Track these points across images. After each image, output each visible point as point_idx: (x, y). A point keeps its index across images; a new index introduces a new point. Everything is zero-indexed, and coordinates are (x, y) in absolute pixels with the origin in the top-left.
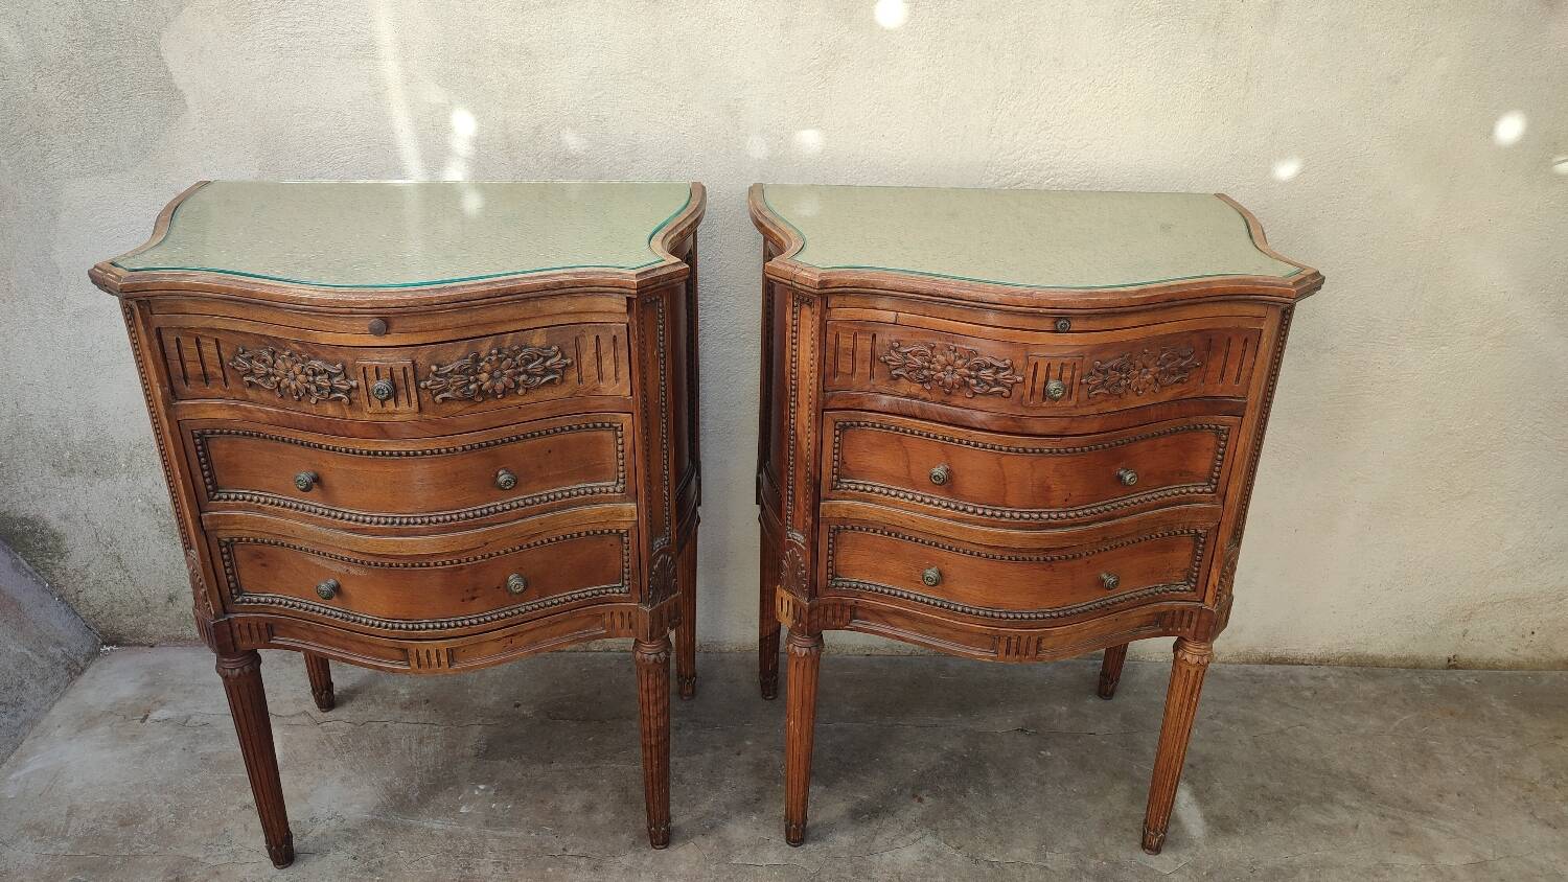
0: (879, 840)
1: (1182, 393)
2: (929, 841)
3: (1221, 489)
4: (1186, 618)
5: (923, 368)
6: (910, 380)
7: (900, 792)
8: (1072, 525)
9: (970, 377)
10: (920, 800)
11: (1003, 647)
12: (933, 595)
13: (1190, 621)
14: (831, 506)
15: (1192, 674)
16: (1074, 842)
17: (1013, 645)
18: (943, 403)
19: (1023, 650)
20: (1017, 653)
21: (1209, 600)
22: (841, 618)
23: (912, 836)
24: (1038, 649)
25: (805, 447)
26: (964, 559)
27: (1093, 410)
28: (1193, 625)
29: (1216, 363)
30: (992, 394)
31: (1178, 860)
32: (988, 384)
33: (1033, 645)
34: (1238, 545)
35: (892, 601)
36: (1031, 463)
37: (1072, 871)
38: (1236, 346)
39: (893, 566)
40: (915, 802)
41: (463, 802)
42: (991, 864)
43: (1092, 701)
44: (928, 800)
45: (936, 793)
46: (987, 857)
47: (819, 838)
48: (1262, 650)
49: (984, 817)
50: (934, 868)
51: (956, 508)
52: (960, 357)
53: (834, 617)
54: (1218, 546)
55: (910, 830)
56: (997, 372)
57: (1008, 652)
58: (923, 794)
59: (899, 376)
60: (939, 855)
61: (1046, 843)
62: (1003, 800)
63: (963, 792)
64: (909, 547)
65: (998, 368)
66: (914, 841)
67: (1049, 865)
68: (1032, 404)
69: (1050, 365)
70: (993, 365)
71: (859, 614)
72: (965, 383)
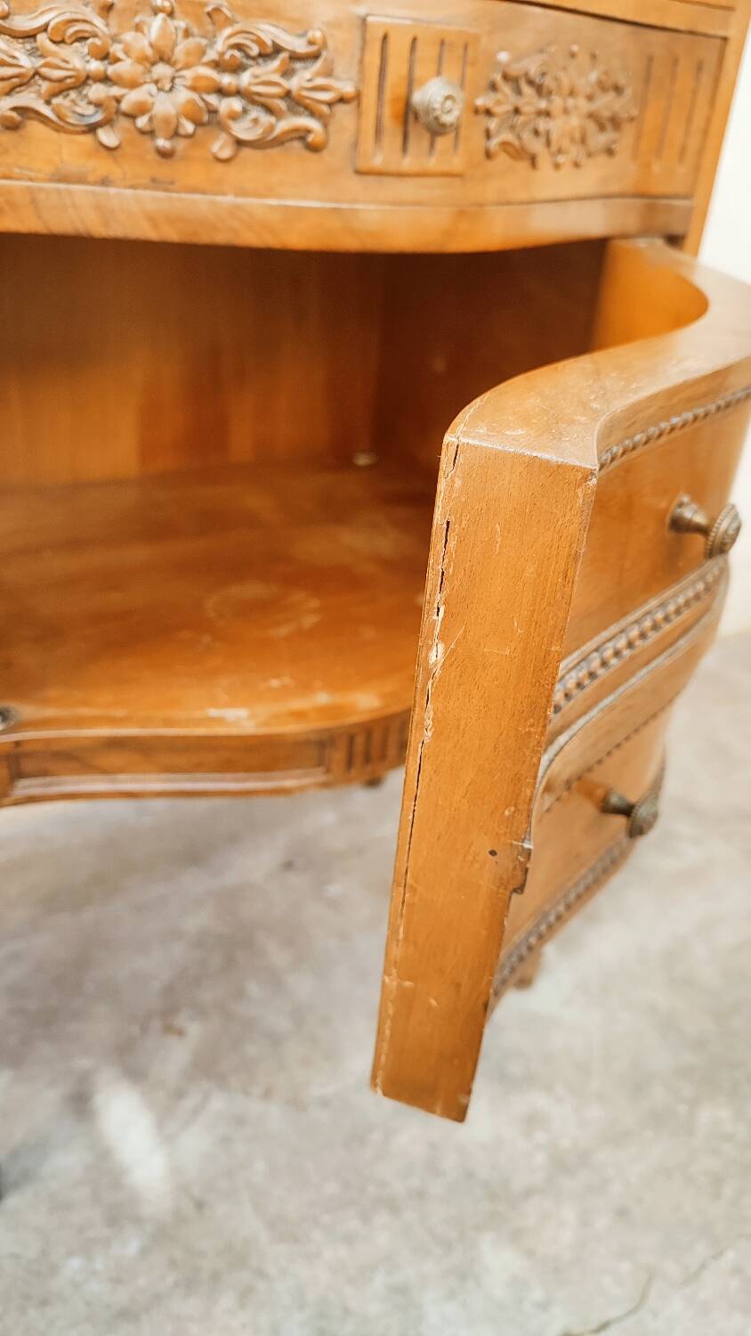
2: (218, 1103)
5: (89, 78)
6: (59, 126)
7: (145, 1029)
9: (221, 91)
10: (180, 1033)
18: (155, 183)
23: (189, 1103)
30: (279, 141)
32: (269, 110)
40: (173, 1041)
42: (325, 1103)
44: (194, 1030)
45: (200, 1012)
47: (27, 1177)
49: (286, 1023)
50: (240, 1149)
55: (180, 1094)
56: (287, 73)
58: (180, 1022)
59: (23, 111)
60: (240, 1122)
63: (239, 994)
65: (295, 57)
66: (196, 1112)
68: (378, 161)
69: (415, 40)
70: (278, 50)
71: (28, 765)
72: (209, 121)
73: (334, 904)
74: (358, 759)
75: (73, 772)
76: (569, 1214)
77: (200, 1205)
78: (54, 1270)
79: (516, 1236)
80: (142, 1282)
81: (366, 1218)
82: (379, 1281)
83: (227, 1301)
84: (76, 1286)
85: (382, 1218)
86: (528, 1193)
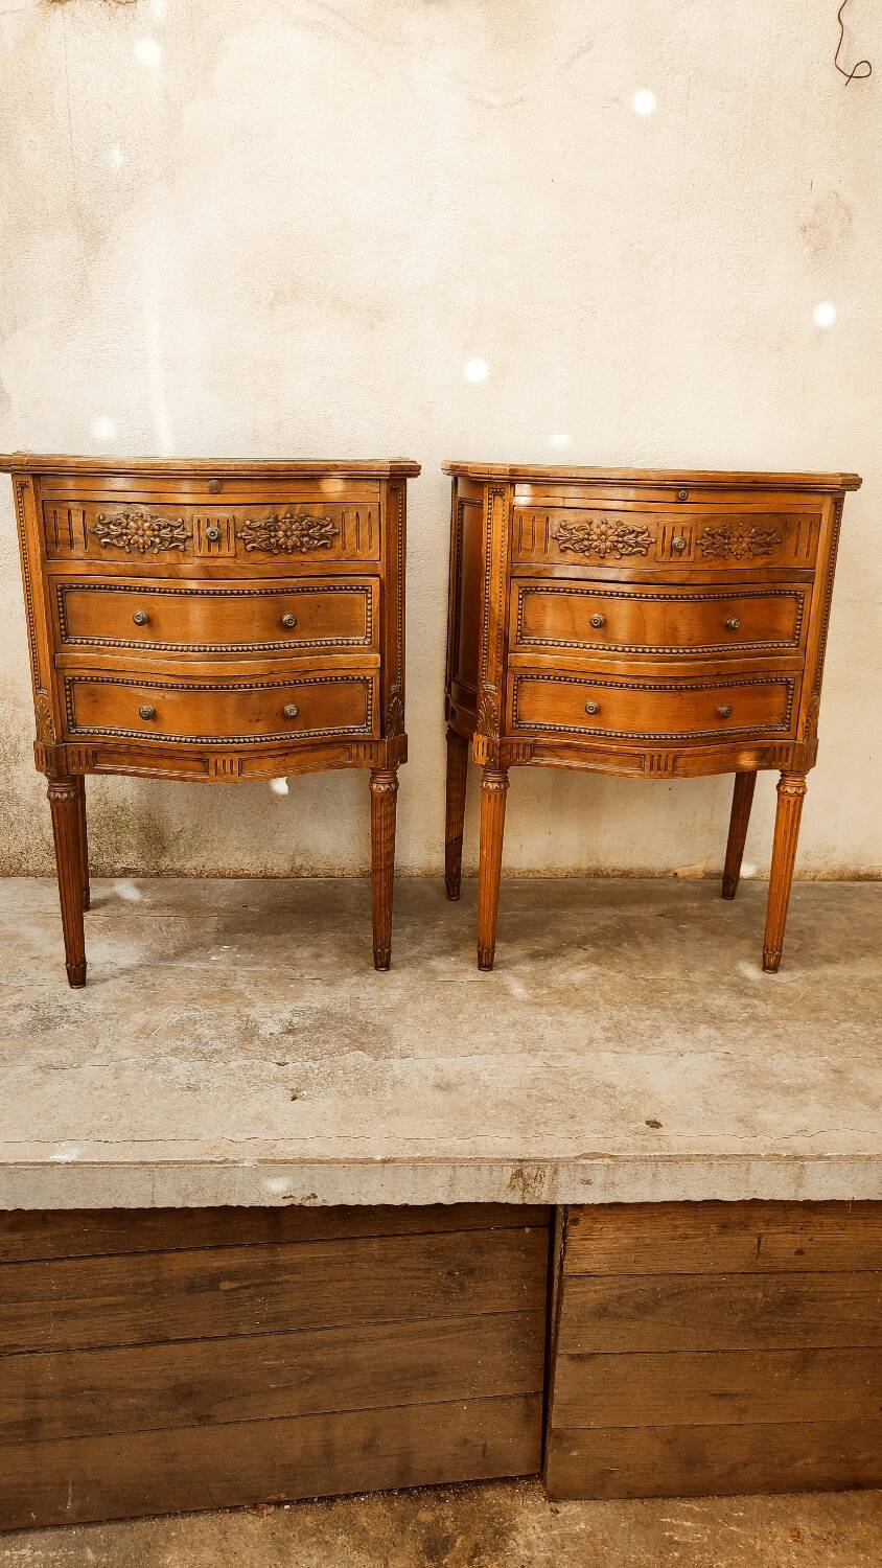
0: (554, 969)
1: (769, 564)
3: (802, 643)
4: (784, 753)
5: (584, 539)
6: (575, 551)
7: (568, 945)
8: (695, 659)
9: (618, 542)
11: (647, 764)
12: (591, 726)
13: (787, 755)
14: (516, 657)
15: (792, 803)
17: (656, 762)
18: (598, 566)
19: (663, 766)
20: (659, 769)
21: (800, 737)
22: (524, 755)
24: (674, 767)
25: (497, 611)
26: (617, 693)
27: (706, 567)
28: (790, 761)
29: (791, 542)
30: (634, 554)
32: (631, 546)
33: (670, 763)
34: (819, 694)
35: (562, 737)
36: (663, 608)
38: (805, 527)
39: (565, 707)
41: (212, 954)
42: (645, 980)
47: (504, 968)
48: (853, 868)
51: (610, 650)
52: (611, 528)
53: (518, 754)
54: (804, 690)
56: (636, 537)
57: (651, 769)
59: (566, 548)
61: (688, 969)
62: (651, 949)
64: (576, 689)
65: (638, 532)
68: (663, 559)
69: (674, 527)
70: (634, 531)
71: (538, 751)
72: (614, 548)
73: (681, 931)
74: (655, 767)
75: (551, 756)
81: (649, 1008)
86: (732, 1021)
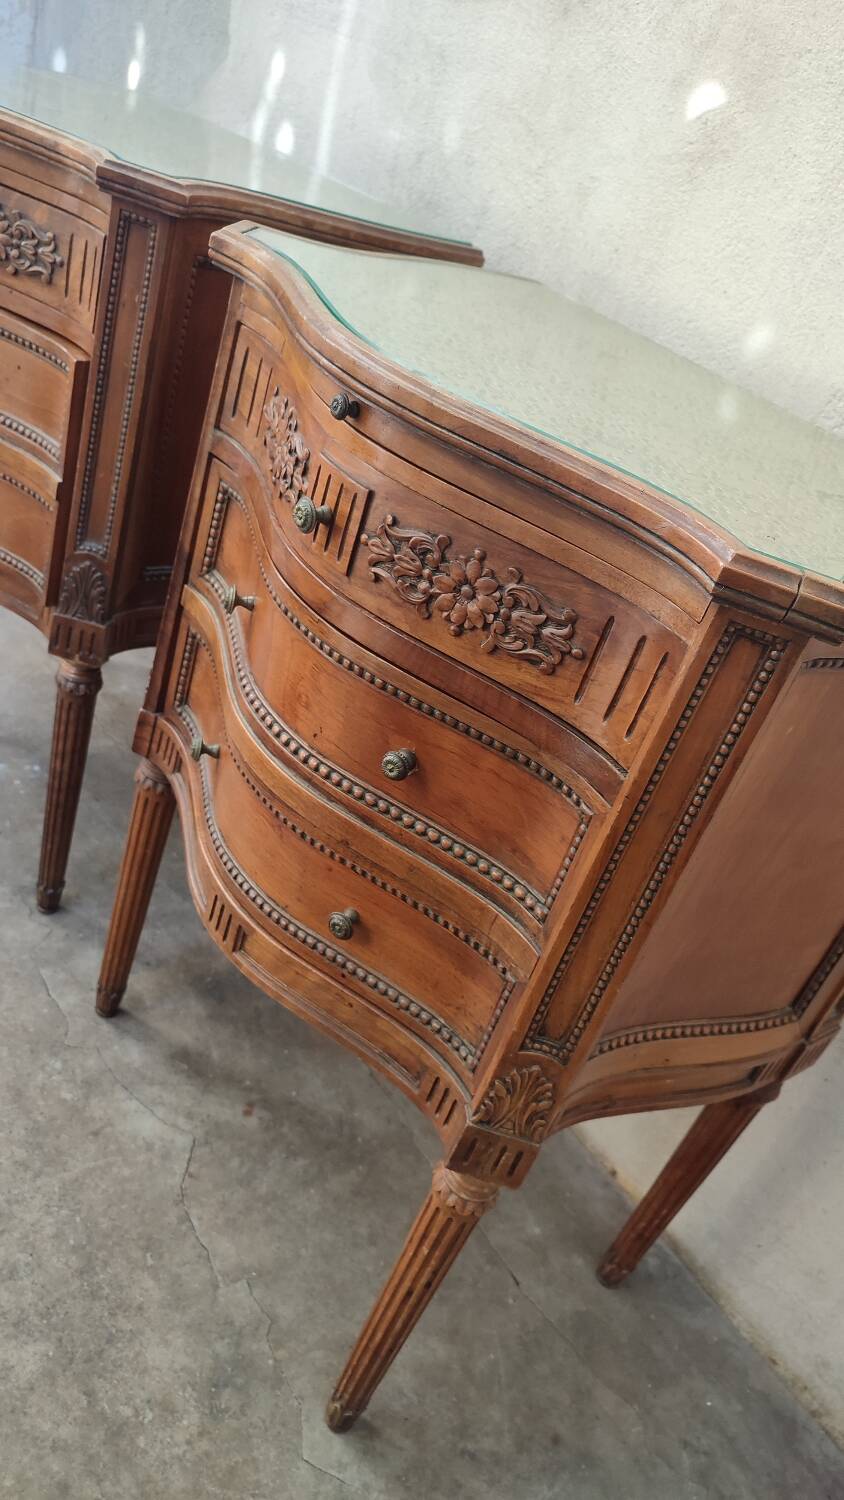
1: (538, 692)
2: (183, 1141)
10: (247, 1113)
16: (286, 1312)
23: (181, 1121)
27: (371, 603)
29: (608, 672)
31: (342, 1466)
33: (233, 931)
36: (287, 637)
37: (232, 1323)
40: (240, 1108)
43: (582, 1266)
45: (269, 1126)
46: (194, 1213)
47: (122, 1032)
49: (263, 1189)
50: (141, 1158)
55: (189, 1116)
58: (258, 1112)
60: (166, 1156)
63: (292, 1154)
66: (174, 1126)
67: (220, 1291)
76: (66, 1432)
77: (96, 1134)
78: (55, 1055)
79: (50, 1376)
80: (41, 1103)
82: (23, 1257)
83: (21, 1154)
84: (42, 1068)
85: (74, 1261)
